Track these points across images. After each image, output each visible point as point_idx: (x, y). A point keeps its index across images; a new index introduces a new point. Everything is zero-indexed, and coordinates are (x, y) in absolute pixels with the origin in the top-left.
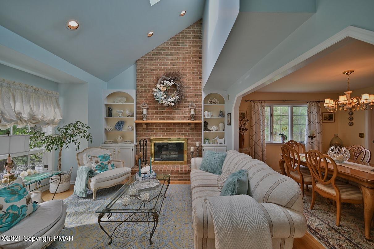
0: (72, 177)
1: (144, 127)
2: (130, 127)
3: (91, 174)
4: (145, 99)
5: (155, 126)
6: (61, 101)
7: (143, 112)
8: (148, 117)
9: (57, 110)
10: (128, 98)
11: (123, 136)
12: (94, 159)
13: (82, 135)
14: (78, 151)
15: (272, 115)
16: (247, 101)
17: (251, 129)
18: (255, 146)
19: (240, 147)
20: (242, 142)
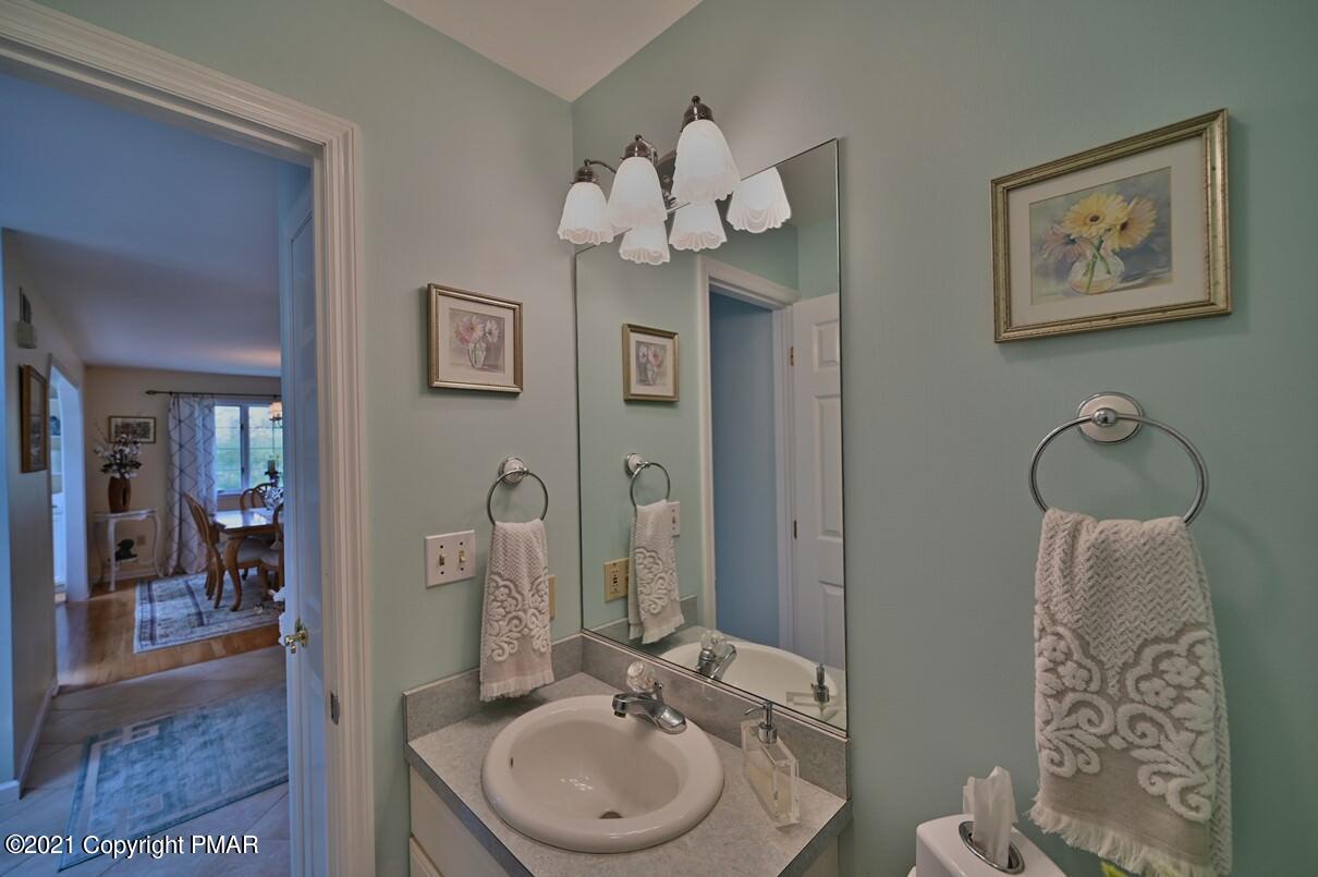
15: (244, 427)
16: (154, 392)
17: (169, 463)
18: (181, 505)
19: (115, 509)
20: (119, 496)
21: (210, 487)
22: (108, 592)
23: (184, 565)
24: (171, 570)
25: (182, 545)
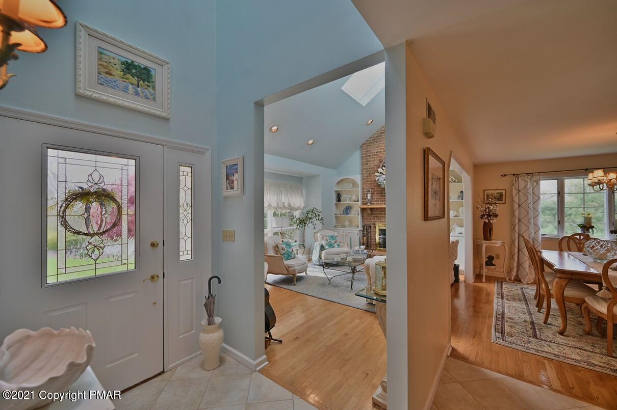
0: (310, 252)
1: (369, 212)
2: (356, 212)
3: (322, 248)
4: (369, 184)
5: (381, 211)
6: (304, 191)
7: (367, 196)
8: (373, 201)
9: (302, 199)
10: (354, 184)
11: (351, 221)
12: (325, 238)
13: (317, 218)
14: (315, 231)
15: (561, 193)
16: (505, 175)
17: (513, 215)
18: (519, 240)
19: (486, 239)
20: (487, 232)
21: (537, 232)
22: (481, 282)
23: (520, 277)
24: (513, 278)
25: (519, 265)
